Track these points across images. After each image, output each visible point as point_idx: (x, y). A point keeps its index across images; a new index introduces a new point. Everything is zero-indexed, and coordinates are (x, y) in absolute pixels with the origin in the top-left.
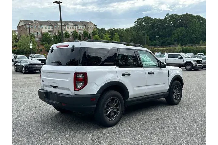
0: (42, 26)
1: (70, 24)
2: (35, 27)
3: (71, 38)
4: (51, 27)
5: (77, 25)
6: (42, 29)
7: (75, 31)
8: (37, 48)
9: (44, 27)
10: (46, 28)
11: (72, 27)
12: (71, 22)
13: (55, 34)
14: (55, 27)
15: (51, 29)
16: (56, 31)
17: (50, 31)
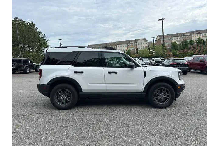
0: (172, 38)
1: (195, 33)
2: (167, 39)
3: (195, 44)
4: (179, 38)
5: (202, 33)
6: (172, 40)
7: (199, 38)
8: (166, 53)
9: (173, 38)
10: (175, 39)
11: (197, 35)
12: (197, 31)
13: (182, 42)
14: (182, 37)
15: (178, 39)
16: (183, 40)
17: (177, 41)
